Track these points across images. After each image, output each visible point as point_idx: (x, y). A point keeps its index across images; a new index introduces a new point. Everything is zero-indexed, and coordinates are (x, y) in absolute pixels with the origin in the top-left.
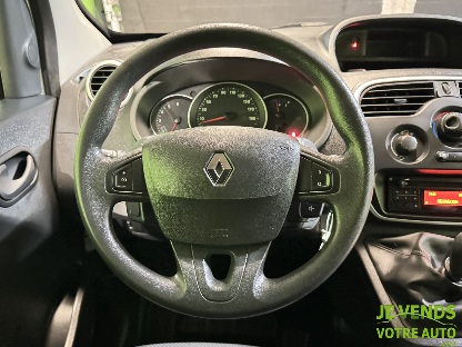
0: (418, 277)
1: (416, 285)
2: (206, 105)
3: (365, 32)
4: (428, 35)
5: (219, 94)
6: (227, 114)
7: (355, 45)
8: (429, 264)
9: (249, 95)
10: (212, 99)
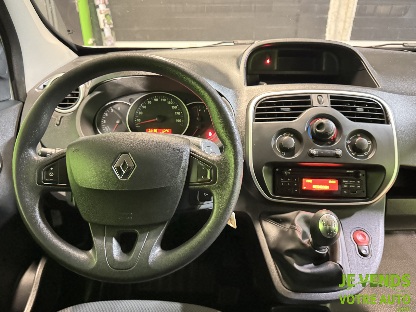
0: (291, 246)
1: (290, 252)
2: (143, 110)
3: (276, 51)
4: (325, 54)
5: (153, 101)
6: (159, 117)
7: (268, 61)
8: (300, 236)
9: (176, 102)
10: (147, 105)
